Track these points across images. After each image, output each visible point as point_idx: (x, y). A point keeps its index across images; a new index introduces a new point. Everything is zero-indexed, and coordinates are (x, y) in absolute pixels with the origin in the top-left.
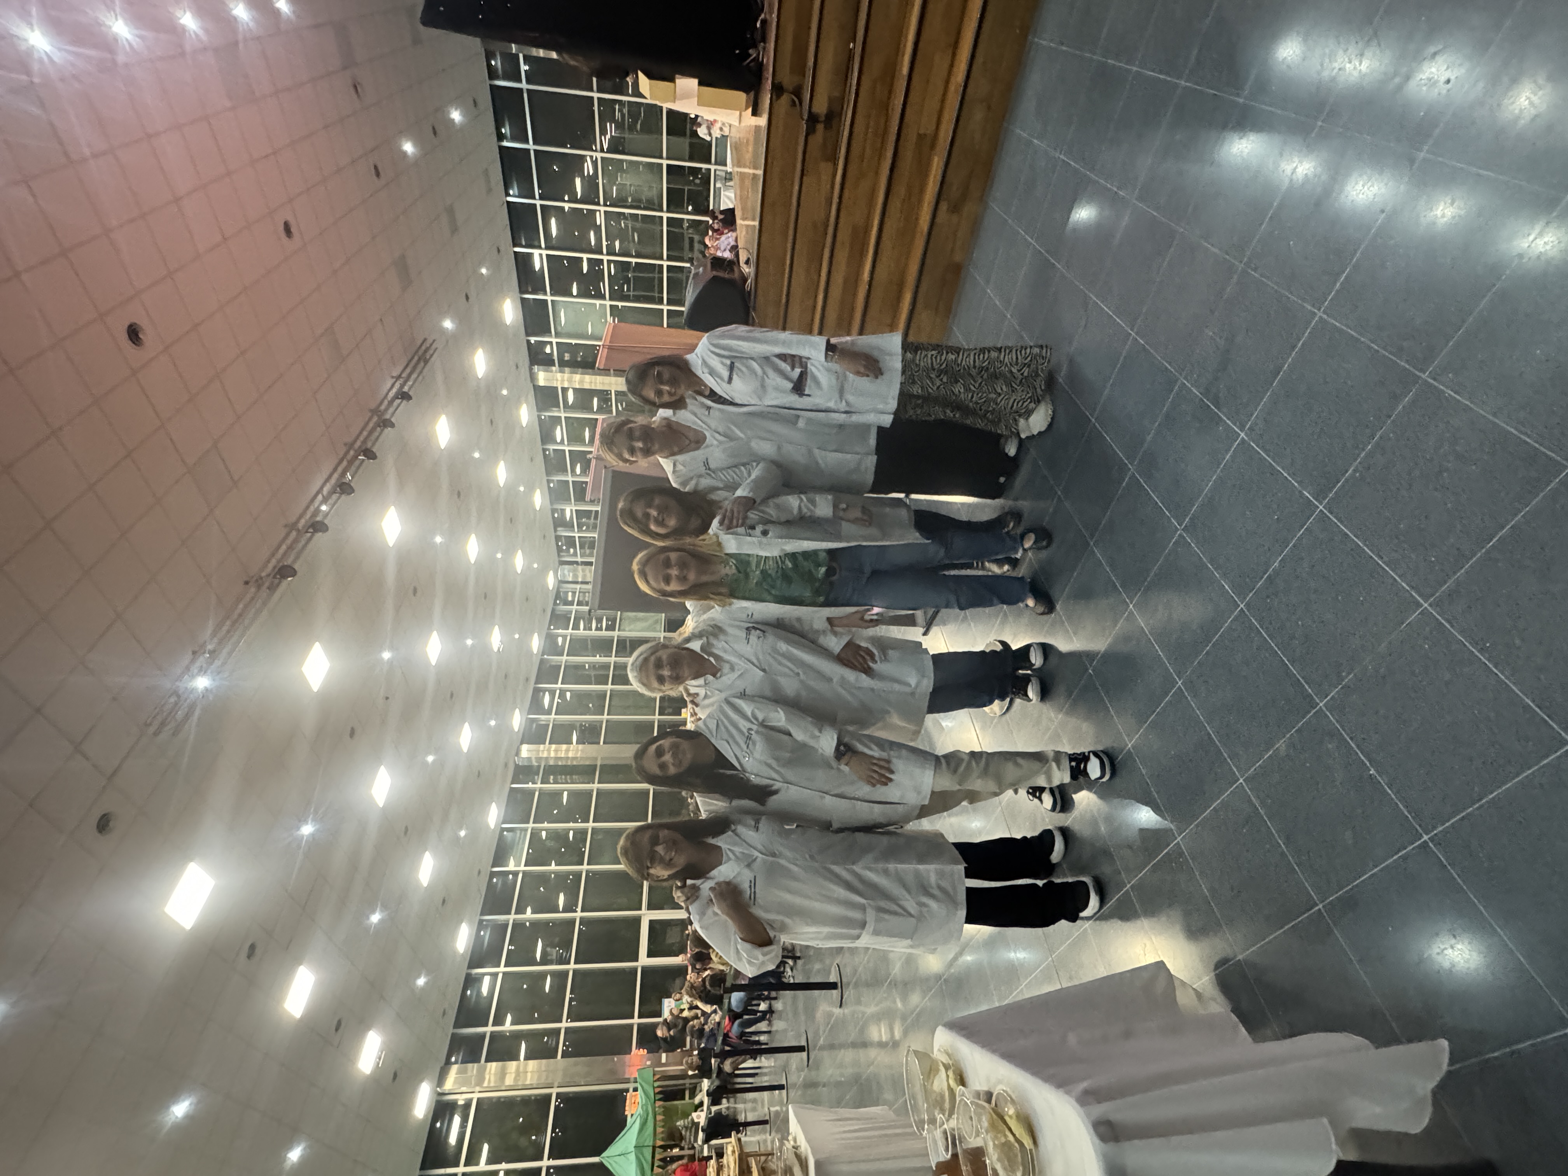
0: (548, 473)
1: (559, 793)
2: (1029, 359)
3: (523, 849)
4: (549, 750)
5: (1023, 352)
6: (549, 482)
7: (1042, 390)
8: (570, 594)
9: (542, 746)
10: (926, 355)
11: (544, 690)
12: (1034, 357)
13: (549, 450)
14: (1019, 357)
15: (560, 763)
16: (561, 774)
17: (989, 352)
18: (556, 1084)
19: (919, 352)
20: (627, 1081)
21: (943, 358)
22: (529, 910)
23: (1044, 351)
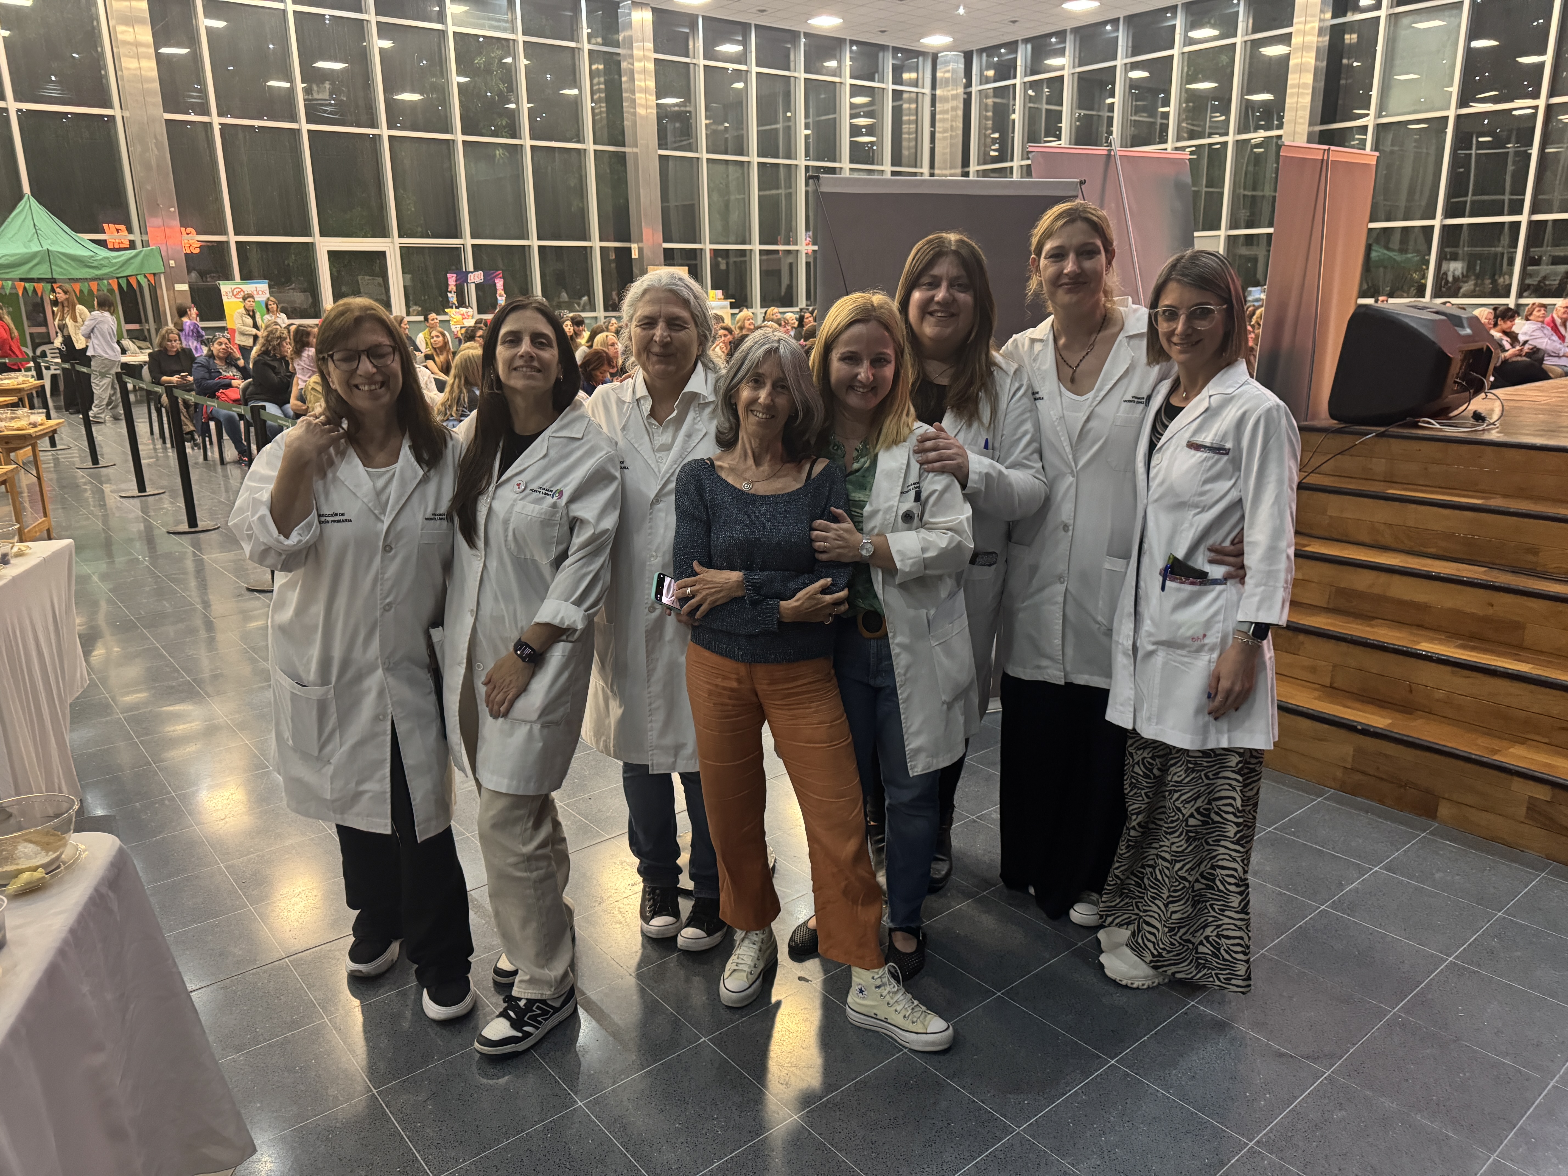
0: (1130, 19)
1: (575, 82)
2: (1227, 957)
3: (482, 27)
4: (645, 58)
5: (1239, 949)
6: (1115, 22)
7: (1174, 974)
8: (913, 75)
9: (651, 45)
10: (1234, 789)
11: (745, 43)
12: (1229, 965)
13: (1174, 16)
14: (1228, 942)
15: (624, 79)
16: (606, 83)
17: (1241, 893)
18: (127, 114)
19: (1240, 779)
20: (143, 230)
21: (1230, 817)
22: (387, 44)
23: (1240, 983)
